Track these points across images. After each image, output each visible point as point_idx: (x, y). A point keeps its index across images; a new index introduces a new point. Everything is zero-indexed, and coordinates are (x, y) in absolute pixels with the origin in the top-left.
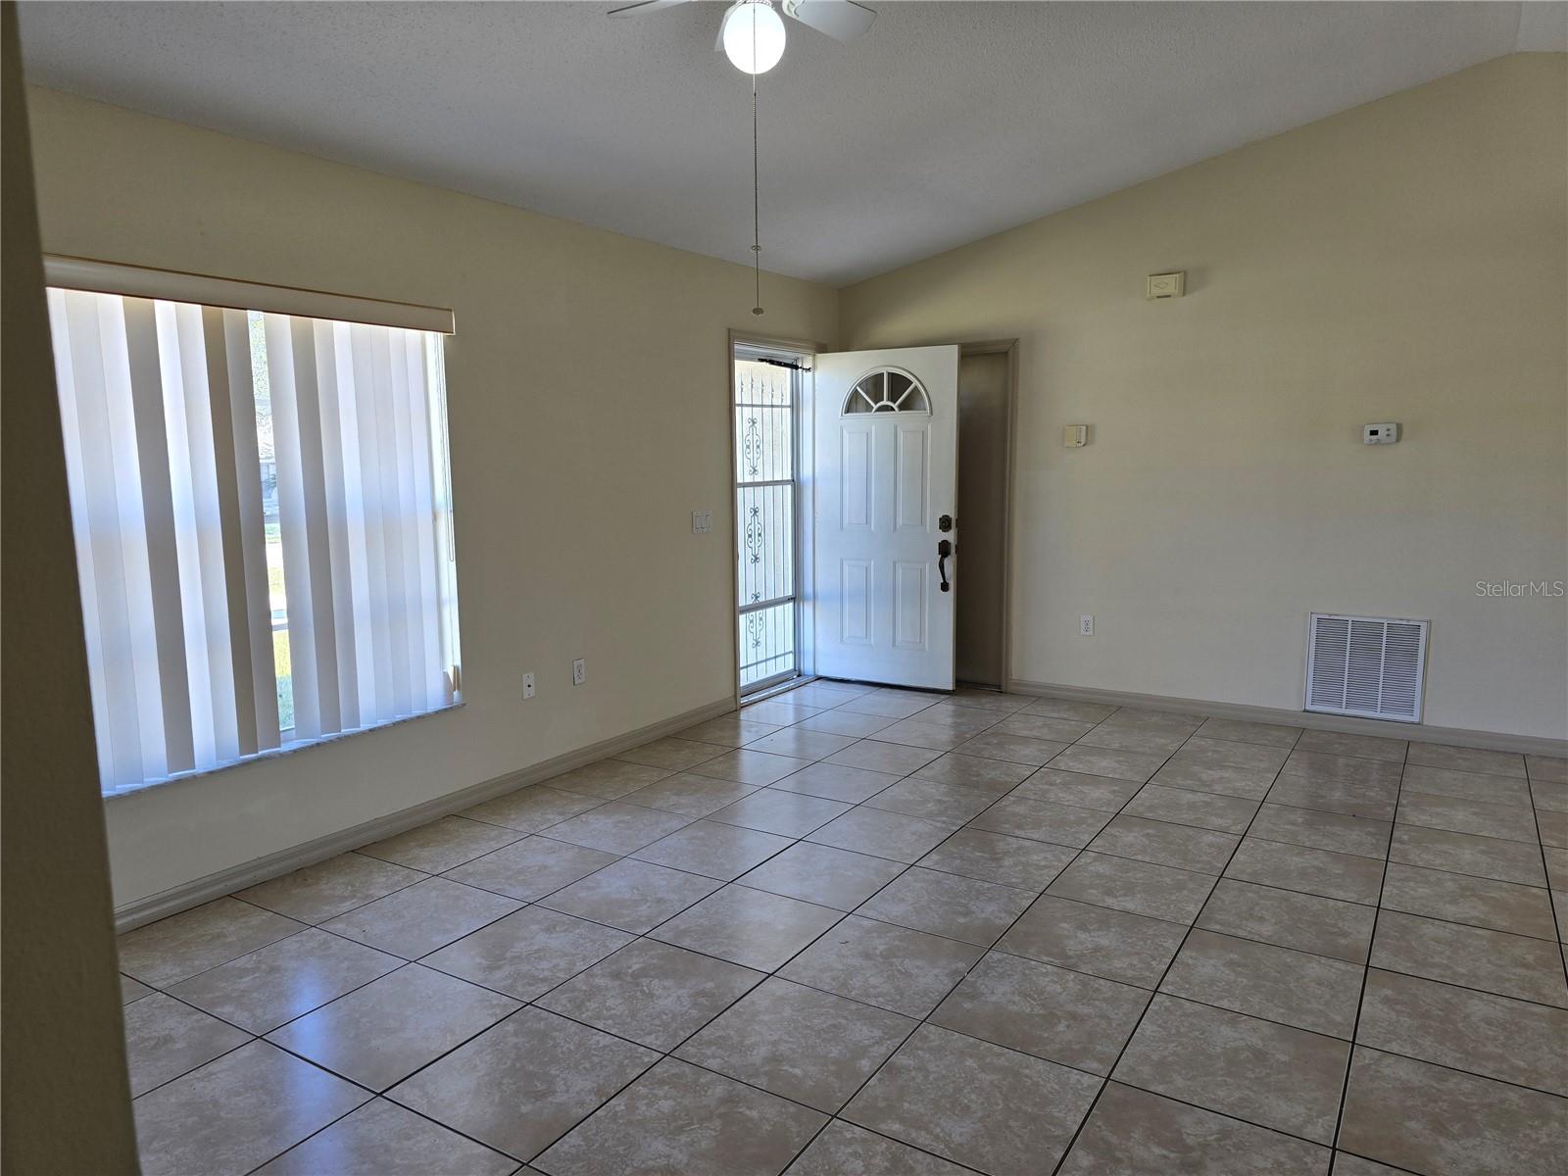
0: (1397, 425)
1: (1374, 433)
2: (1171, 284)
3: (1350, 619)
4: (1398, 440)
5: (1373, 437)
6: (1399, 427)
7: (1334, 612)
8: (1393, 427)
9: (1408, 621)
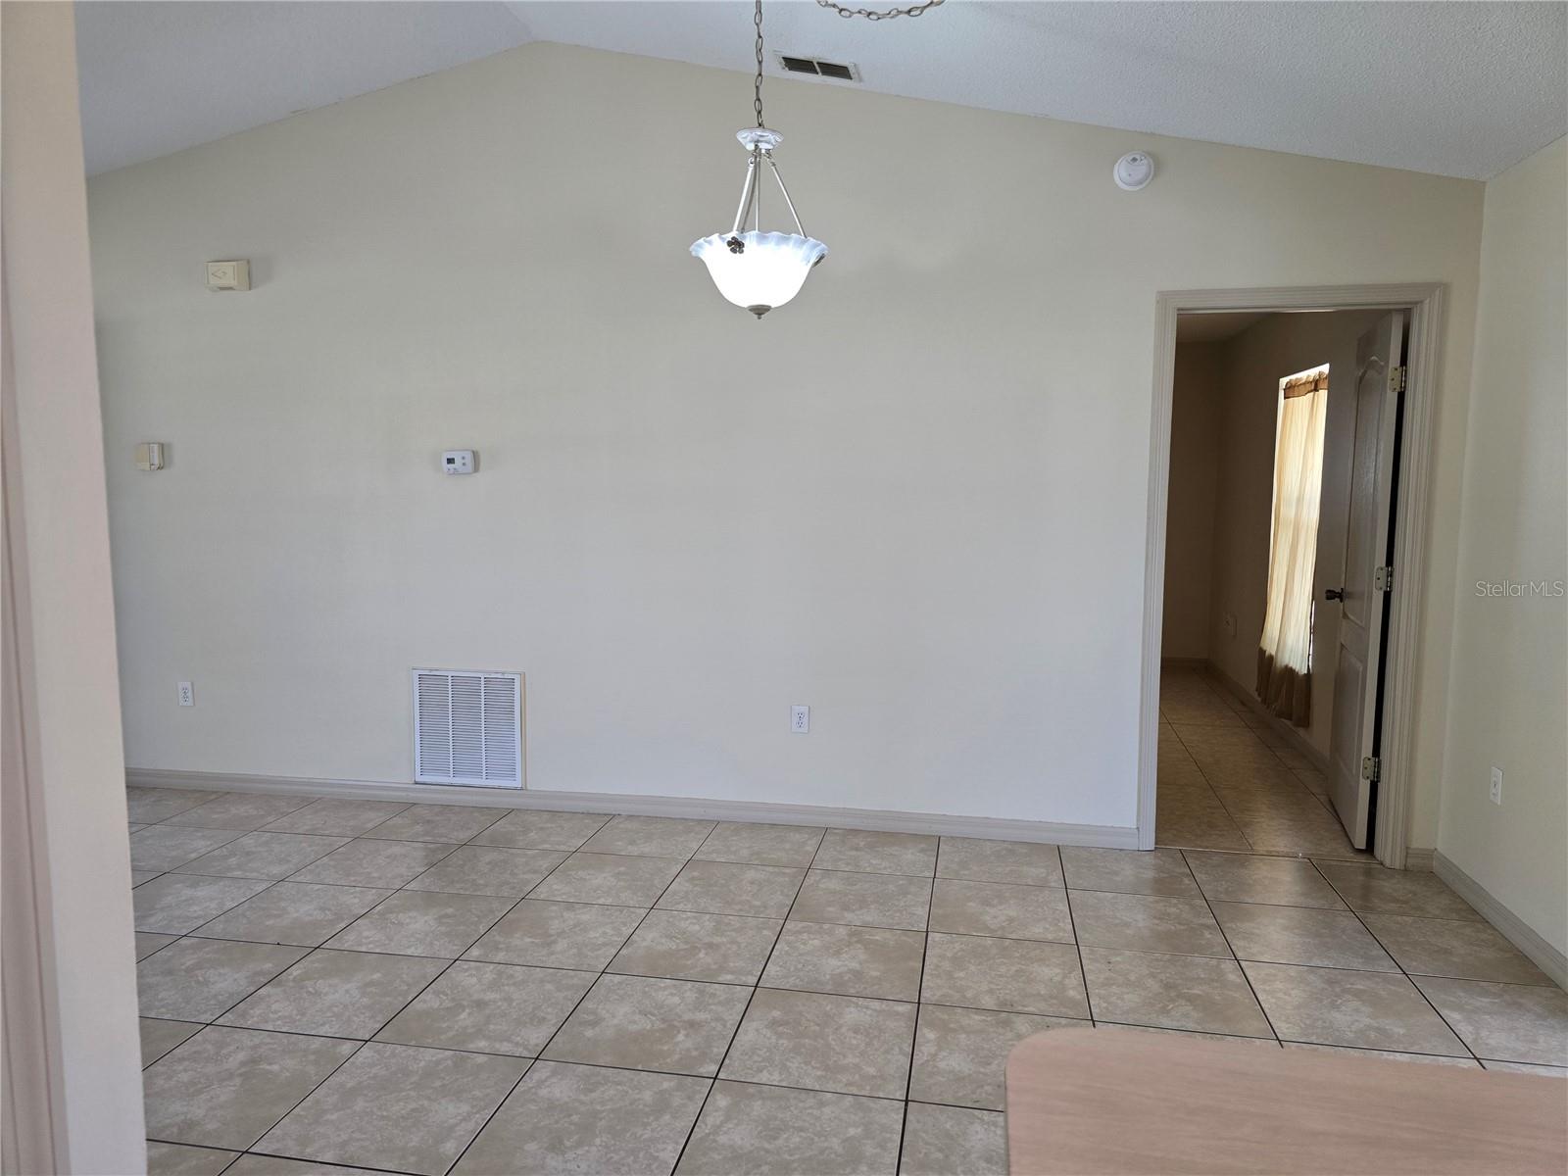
0: (473, 452)
1: (450, 461)
2: (228, 274)
3: (450, 674)
4: (476, 469)
5: (451, 466)
6: (475, 455)
7: (436, 667)
8: (469, 456)
9: (503, 674)
